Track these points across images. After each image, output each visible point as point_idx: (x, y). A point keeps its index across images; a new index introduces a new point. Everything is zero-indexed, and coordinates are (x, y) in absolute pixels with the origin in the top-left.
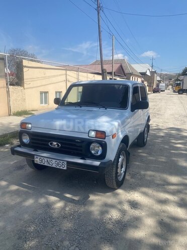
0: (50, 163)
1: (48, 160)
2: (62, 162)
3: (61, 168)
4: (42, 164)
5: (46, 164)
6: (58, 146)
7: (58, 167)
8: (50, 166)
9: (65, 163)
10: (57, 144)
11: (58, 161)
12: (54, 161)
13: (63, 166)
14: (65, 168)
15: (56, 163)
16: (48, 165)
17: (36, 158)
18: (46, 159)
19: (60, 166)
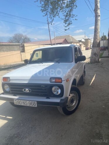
0: (25, 103)
1: (24, 101)
2: (33, 102)
3: (33, 106)
4: (20, 104)
5: (22, 105)
6: (30, 91)
7: (31, 106)
8: (25, 105)
9: (36, 102)
10: (29, 90)
11: (31, 102)
12: (28, 102)
14: (36, 106)
16: (24, 105)
17: (15, 101)
18: (22, 101)
19: (32, 105)
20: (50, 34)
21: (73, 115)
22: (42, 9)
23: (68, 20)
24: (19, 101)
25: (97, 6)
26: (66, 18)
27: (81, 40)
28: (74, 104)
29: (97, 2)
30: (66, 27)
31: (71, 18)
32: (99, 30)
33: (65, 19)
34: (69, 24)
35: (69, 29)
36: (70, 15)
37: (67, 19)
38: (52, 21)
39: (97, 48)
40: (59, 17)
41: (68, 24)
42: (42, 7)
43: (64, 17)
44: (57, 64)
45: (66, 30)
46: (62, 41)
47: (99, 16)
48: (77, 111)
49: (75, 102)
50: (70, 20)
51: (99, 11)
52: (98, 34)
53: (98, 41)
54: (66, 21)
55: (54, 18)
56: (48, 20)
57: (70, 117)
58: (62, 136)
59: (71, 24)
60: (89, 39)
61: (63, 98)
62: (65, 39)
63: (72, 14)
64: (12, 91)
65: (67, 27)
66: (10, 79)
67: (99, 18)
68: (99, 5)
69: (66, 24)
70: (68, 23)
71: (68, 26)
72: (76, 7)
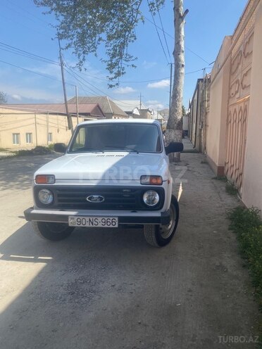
0: (94, 223)
1: (91, 219)
2: (111, 219)
3: (111, 226)
4: (81, 225)
5: (87, 225)
6: (101, 199)
7: (106, 226)
8: (94, 226)
9: (117, 219)
10: (99, 197)
11: (106, 219)
12: (100, 219)
13: (114, 223)
14: (117, 226)
15: (104, 221)
16: (91, 225)
17: (72, 219)
18: (87, 219)
19: (109, 224)
20: (64, 90)
21: (168, 246)
22: (60, 33)
23: (116, 64)
24: (81, 218)
25: (180, 46)
26: (111, 61)
27: (131, 110)
28: (170, 226)
29: (180, 37)
30: (111, 79)
31: (124, 62)
32: (182, 95)
33: (110, 63)
34: (118, 74)
35: (117, 84)
36: (121, 55)
37: (113, 61)
38: (81, 62)
39: (177, 132)
40: (96, 55)
41: (115, 73)
42: (61, 28)
43: (107, 58)
44: (135, 154)
45: (111, 86)
46: (89, 108)
47: (183, 66)
48: (172, 241)
49: (171, 223)
50: (120, 65)
51: (182, 57)
52: (180, 103)
53: (179, 117)
54: (111, 67)
55: (86, 55)
56: (61, 57)
57: (165, 249)
58: (163, 274)
59: (123, 73)
60: (148, 110)
61: (163, 210)
62: (98, 106)
63: (125, 52)
64: (59, 201)
65: (114, 80)
66: (56, 178)
67: (183, 70)
68: (182, 44)
69: (111, 72)
70: (115, 70)
71: (115, 77)
72: (135, 39)
